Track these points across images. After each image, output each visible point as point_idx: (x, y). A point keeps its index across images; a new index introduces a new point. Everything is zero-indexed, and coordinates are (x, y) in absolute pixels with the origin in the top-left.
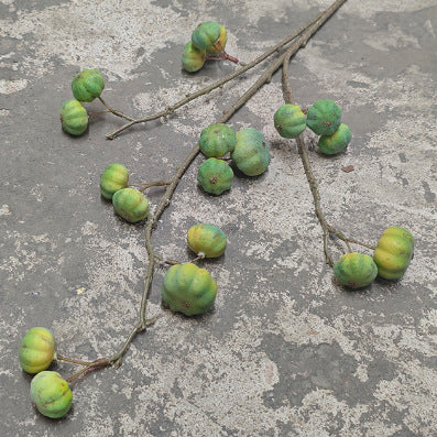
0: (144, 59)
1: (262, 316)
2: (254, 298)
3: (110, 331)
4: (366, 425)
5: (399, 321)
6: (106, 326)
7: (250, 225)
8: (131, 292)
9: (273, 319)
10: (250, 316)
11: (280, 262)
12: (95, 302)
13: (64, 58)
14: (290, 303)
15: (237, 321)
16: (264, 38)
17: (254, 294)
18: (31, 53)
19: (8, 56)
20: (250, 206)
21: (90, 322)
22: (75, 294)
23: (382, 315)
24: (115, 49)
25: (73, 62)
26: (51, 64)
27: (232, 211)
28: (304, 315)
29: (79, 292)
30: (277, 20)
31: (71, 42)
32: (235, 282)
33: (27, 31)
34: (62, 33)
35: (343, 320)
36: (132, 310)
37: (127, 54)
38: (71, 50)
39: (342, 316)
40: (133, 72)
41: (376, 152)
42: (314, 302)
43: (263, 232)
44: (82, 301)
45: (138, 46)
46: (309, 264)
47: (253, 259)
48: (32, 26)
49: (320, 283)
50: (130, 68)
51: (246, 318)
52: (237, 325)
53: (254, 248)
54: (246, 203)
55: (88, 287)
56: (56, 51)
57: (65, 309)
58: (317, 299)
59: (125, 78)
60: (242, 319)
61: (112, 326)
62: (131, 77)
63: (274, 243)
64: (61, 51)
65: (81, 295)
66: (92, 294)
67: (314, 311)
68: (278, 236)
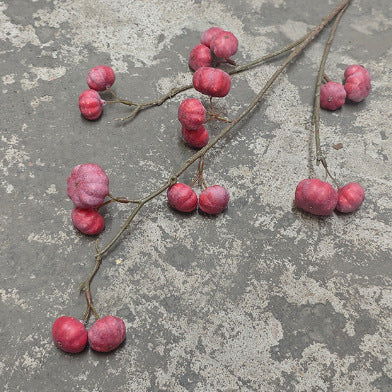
0: (165, 46)
1: (269, 280)
2: (262, 264)
3: (144, 296)
4: (354, 373)
5: (380, 283)
6: (141, 292)
7: (257, 199)
8: (160, 261)
9: (278, 283)
10: (259, 280)
11: (282, 231)
12: (131, 271)
13: (96, 45)
14: (292, 268)
15: (247, 285)
16: (266, 23)
17: (262, 261)
18: (68, 42)
19: (47, 45)
20: (257, 181)
21: (128, 289)
22: (114, 264)
23: (366, 278)
24: (139, 36)
25: (104, 49)
26: (85, 51)
27: (242, 187)
28: (303, 279)
29: (118, 262)
30: (277, 6)
31: (102, 30)
32: (245, 250)
33: (63, 19)
34: (93, 21)
35: (334, 283)
36: (162, 277)
37: (150, 41)
38: (102, 37)
39: (334, 279)
40: (155, 58)
41: (360, 130)
42: (311, 267)
43: (268, 205)
44: (120, 270)
45: (159, 33)
46: (306, 233)
47: (260, 230)
48: (67, 14)
49: (315, 250)
50: (152, 54)
51: (255, 282)
52: (248, 289)
53: (261, 219)
54: (254, 178)
55: (124, 258)
56: (89, 39)
57: (107, 278)
58: (314, 264)
59: (149, 63)
60: (252, 284)
61: (146, 291)
62: (154, 63)
63: (277, 215)
64: (93, 39)
65: (120, 265)
66: (129, 263)
67: (310, 275)
68: (280, 208)
